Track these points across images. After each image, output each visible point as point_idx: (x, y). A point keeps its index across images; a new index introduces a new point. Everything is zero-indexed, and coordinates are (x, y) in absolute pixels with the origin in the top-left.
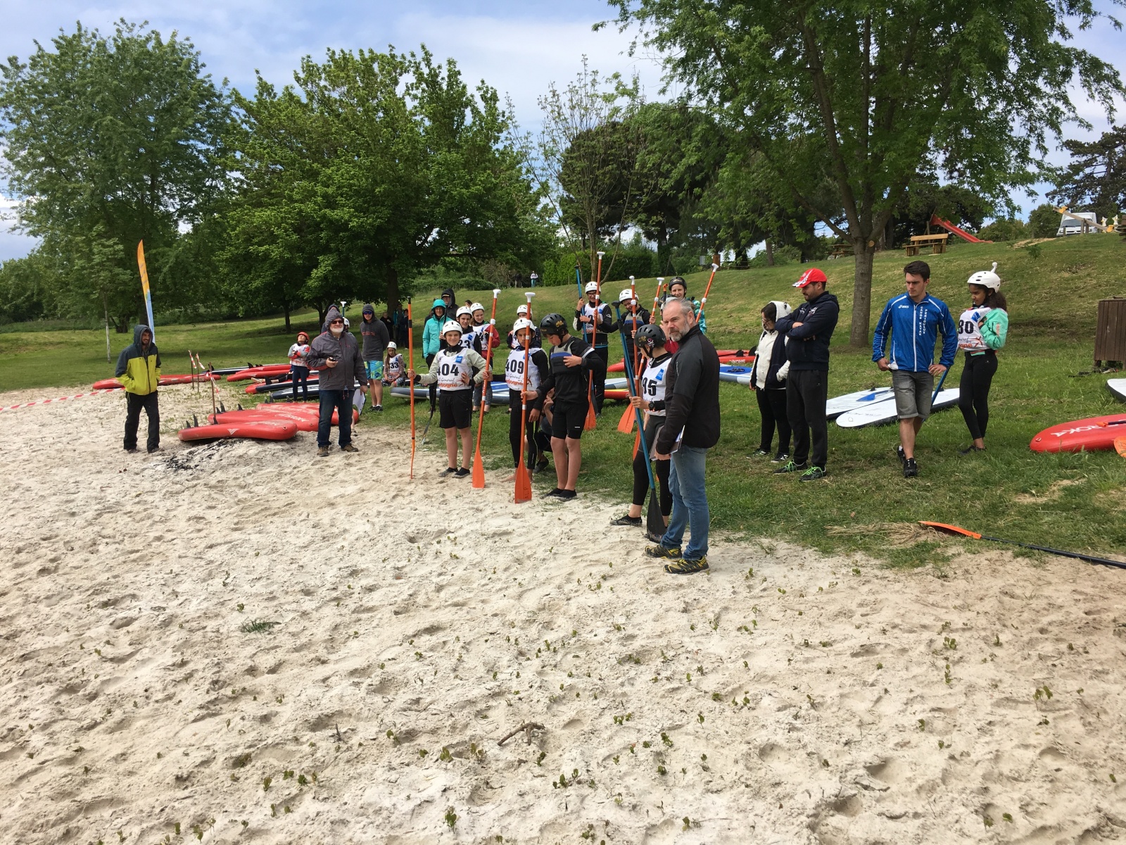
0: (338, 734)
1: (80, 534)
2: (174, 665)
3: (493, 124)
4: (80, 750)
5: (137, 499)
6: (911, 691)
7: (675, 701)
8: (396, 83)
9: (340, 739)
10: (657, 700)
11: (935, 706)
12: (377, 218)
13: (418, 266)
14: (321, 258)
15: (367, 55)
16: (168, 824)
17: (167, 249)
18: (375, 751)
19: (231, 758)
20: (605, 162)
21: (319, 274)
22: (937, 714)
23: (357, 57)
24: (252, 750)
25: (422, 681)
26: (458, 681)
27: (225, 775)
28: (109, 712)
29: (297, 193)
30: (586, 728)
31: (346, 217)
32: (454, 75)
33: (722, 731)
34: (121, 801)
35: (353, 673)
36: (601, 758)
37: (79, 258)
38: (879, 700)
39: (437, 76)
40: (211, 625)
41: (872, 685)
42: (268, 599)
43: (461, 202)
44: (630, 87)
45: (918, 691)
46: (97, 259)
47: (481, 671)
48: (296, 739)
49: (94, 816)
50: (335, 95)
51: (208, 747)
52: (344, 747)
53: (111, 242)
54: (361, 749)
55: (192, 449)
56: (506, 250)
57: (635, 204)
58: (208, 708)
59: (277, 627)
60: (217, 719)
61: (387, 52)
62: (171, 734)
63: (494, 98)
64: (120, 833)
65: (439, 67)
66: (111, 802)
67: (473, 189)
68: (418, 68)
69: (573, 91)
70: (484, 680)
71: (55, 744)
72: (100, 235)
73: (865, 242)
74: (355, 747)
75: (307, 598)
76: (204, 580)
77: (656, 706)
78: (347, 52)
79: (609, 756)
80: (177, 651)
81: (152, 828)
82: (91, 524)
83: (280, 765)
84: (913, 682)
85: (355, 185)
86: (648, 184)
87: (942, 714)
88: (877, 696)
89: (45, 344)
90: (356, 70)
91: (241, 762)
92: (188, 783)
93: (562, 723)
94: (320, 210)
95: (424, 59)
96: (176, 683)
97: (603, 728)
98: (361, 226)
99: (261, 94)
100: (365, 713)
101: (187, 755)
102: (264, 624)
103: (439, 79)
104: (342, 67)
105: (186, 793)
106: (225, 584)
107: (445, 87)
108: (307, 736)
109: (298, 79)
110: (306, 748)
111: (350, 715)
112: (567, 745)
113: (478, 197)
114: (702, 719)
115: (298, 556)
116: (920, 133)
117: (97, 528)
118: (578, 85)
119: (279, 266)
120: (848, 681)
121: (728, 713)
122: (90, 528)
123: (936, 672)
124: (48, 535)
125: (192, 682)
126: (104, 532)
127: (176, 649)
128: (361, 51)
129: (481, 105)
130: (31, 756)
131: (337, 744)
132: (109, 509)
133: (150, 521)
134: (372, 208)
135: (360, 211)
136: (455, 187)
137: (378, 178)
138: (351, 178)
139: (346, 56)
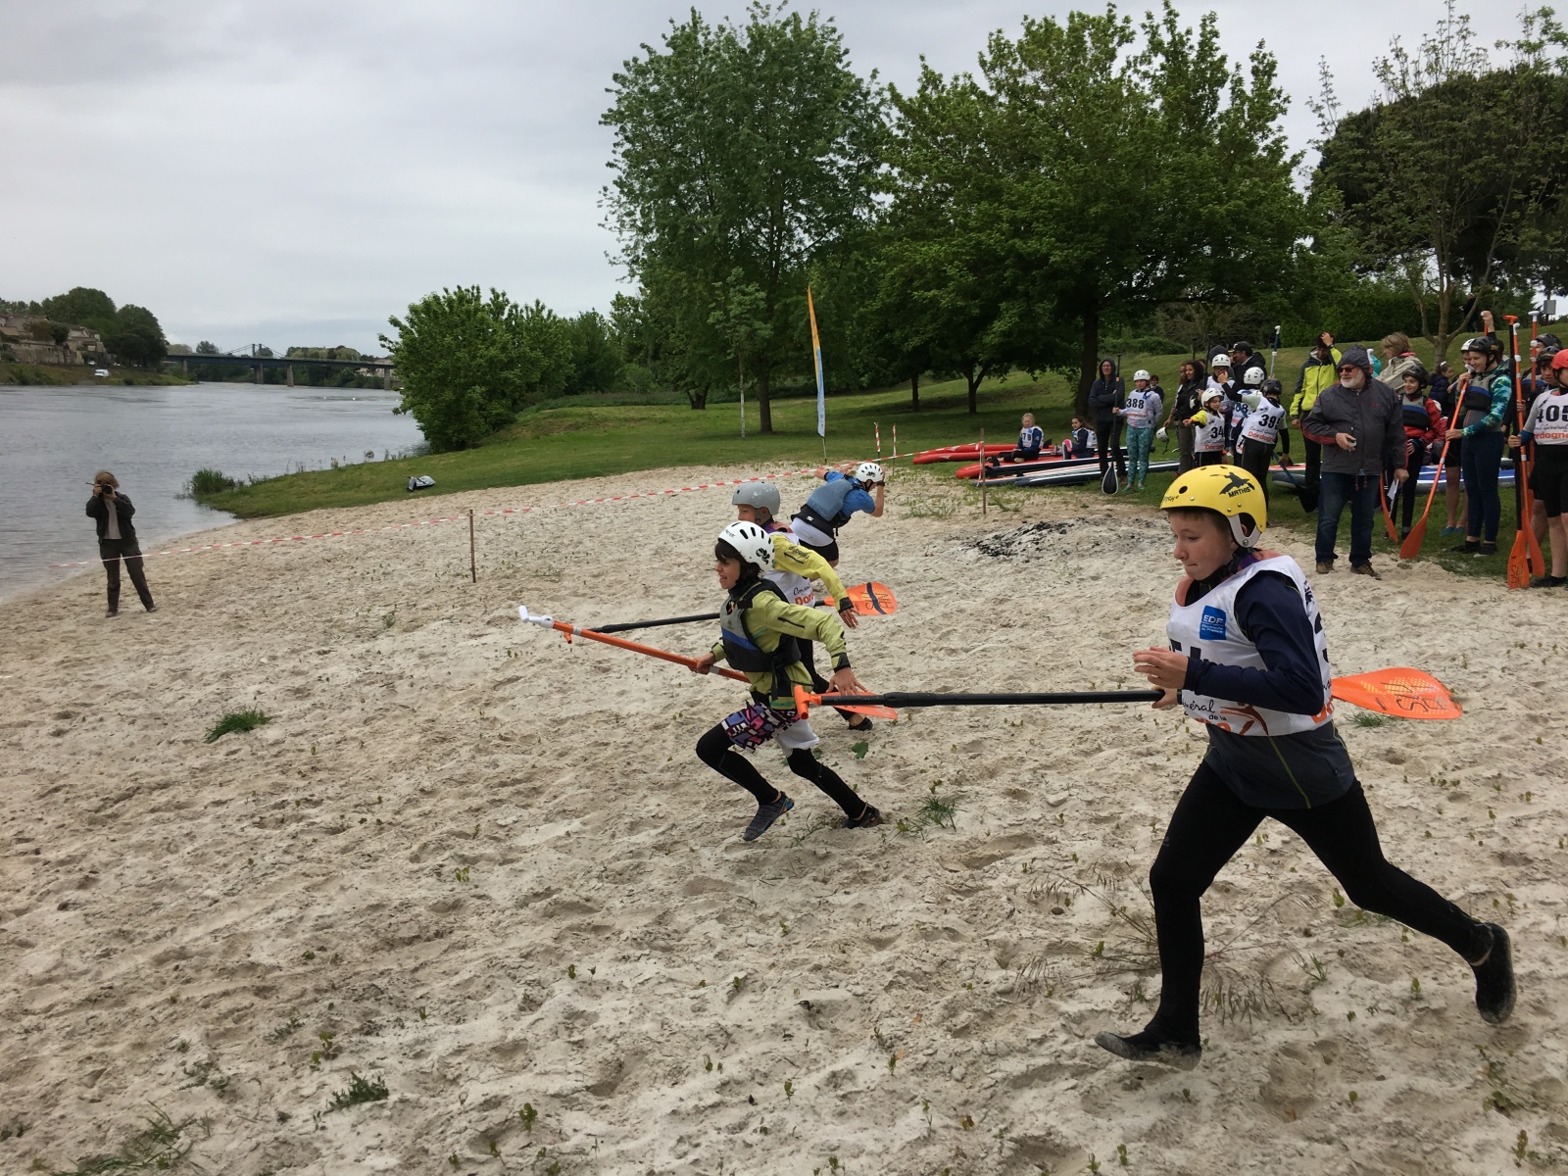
8: (1113, 57)
15: (1077, 21)
23: (1064, 25)
32: (1208, 39)
39: (1183, 44)
43: (1210, 223)
46: (734, 310)
50: (1028, 80)
53: (751, 289)
61: (1103, 14)
67: (1230, 204)
68: (1154, 32)
72: (738, 281)
78: (1050, 18)
85: (1057, 205)
90: (1061, 44)
94: (1007, 240)
95: (1166, 22)
98: (1065, 261)
99: (924, 88)
104: (1041, 39)
109: (983, 63)
118: (1437, 38)
128: (1069, 16)
129: (1248, 81)
134: (1078, 236)
135: (1062, 241)
136: (1203, 203)
137: (1090, 194)
138: (1053, 195)
139: (1049, 25)
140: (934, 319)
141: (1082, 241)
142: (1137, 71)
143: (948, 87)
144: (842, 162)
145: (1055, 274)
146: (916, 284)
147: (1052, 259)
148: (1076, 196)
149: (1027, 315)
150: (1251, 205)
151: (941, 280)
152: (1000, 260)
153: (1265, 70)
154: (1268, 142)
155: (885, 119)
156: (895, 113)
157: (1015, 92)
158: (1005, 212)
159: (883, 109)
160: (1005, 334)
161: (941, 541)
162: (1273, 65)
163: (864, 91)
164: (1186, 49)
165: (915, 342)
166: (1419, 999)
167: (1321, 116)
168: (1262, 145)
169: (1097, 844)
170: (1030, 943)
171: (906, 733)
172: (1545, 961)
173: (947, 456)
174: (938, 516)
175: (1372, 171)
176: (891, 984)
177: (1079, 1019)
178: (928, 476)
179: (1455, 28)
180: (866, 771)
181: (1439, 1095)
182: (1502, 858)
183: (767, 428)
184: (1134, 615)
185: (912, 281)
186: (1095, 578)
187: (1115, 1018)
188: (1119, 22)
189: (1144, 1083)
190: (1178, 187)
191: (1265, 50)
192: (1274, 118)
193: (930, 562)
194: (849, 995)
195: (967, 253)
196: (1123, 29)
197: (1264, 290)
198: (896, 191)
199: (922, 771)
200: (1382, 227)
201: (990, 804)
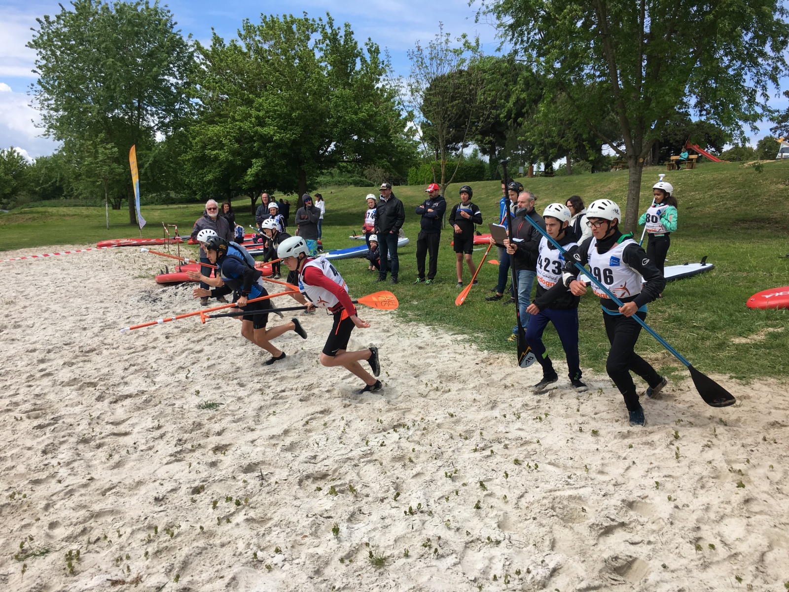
0: (262, 475)
1: (90, 342)
2: (153, 428)
3: (375, 70)
4: (92, 479)
5: (128, 320)
6: (651, 463)
7: (489, 464)
8: (309, 39)
9: (263, 479)
10: (476, 463)
11: (667, 474)
12: (293, 134)
13: (321, 168)
14: (254, 161)
15: (289, 19)
16: (150, 527)
17: (148, 152)
18: (286, 487)
19: (191, 488)
20: (453, 98)
21: (253, 172)
22: (668, 479)
23: (282, 20)
24: (204, 483)
25: (318, 444)
26: (342, 445)
27: (187, 499)
28: (111, 456)
29: (238, 115)
30: (428, 478)
31: (272, 133)
32: (349, 34)
33: (519, 484)
34: (118, 512)
35: (273, 437)
36: (437, 498)
37: (89, 157)
38: (628, 468)
39: (337, 35)
40: (178, 403)
41: (625, 459)
42: (215, 388)
43: (352, 124)
44: (473, 44)
45: (655, 464)
46: (101, 157)
47: (357, 439)
48: (234, 478)
49: (101, 520)
50: (266, 47)
51: (176, 481)
52: (265, 484)
53: (109, 146)
54: (277, 485)
55: (165, 288)
56: (382, 158)
57: (474, 128)
58: (176, 456)
59: (221, 407)
60: (183, 463)
61: (302, 17)
62: (152, 471)
63: (377, 51)
64: (118, 532)
65: (339, 29)
66: (112, 512)
67: (360, 115)
68: (324, 29)
69: (433, 47)
70: (360, 445)
71: (75, 475)
72: (102, 141)
73: (636, 159)
74: (273, 484)
75: (242, 388)
76: (173, 375)
77: (475, 466)
78: (275, 16)
79: (442, 497)
80: (156, 419)
81: (139, 529)
82: (97, 336)
83: (224, 493)
84: (653, 458)
85: (278, 111)
86: (484, 114)
87: (672, 479)
88: (627, 466)
89: (64, 215)
90: (281, 29)
91: (197, 490)
92: (162, 502)
93: (412, 475)
94: (254, 127)
95: (328, 23)
96: (155, 439)
97: (439, 478)
98: (281, 139)
99: (215, 45)
100: (280, 463)
101: (162, 485)
102: (213, 404)
103: (338, 37)
104: (271, 27)
105: (162, 508)
106: (187, 378)
107: (342, 42)
108: (242, 476)
109: (240, 35)
110: (241, 484)
111: (270, 464)
112: (414, 488)
113: (364, 121)
114: (507, 475)
115: (236, 361)
116: (680, 82)
117: (101, 338)
118: (436, 43)
119: (225, 165)
120: (608, 455)
121: (525, 472)
122: (96, 338)
123: (669, 452)
124: (68, 342)
125: (165, 439)
126: (106, 341)
127: (154, 418)
128: (285, 16)
129: (367, 56)
130: (60, 482)
131: (261, 482)
132: (109, 327)
133: (137, 335)
135: (281, 129)
136: (348, 114)
138: (276, 105)
139: (274, 19)
143: (226, 46)
146: (208, 147)
147: (275, 138)
149: (266, 166)
151: (221, 146)
153: (375, 51)
155: (195, 59)
156: (201, 56)
159: (195, 54)
163: (185, 44)
179: (444, 39)
192: (381, 75)
195: (234, 132)
196: (312, 25)
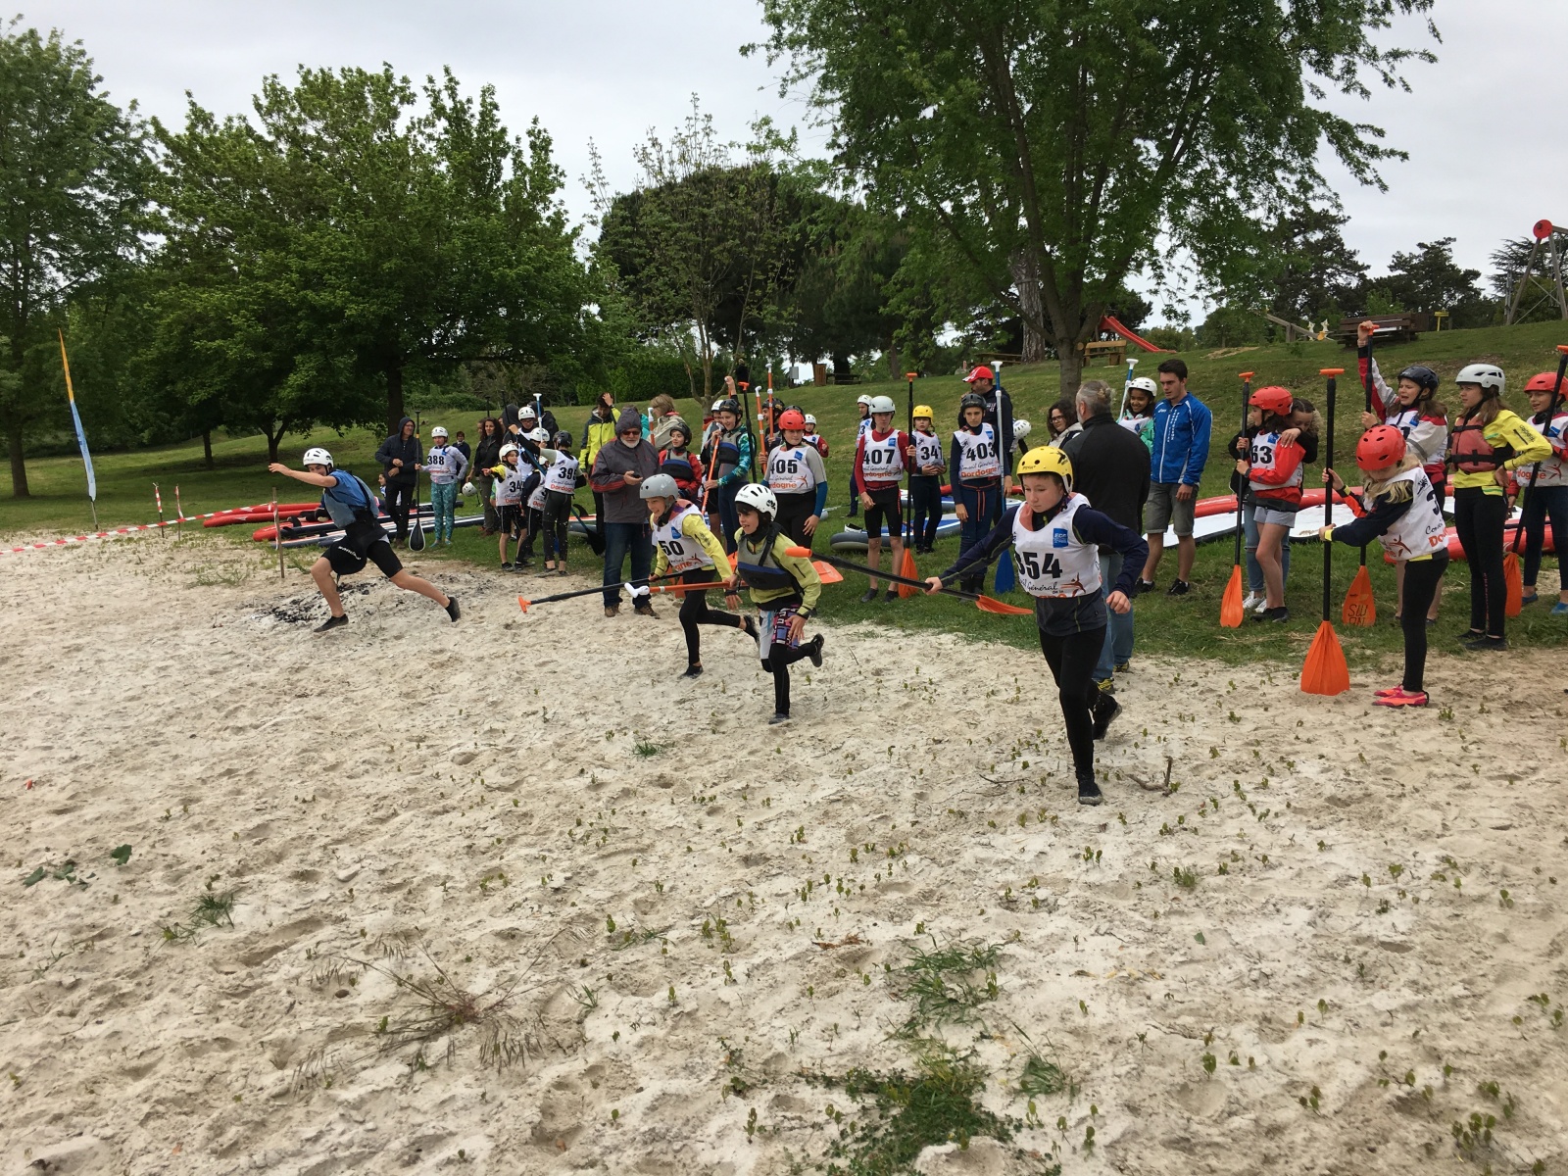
3: (543, 179)
8: (395, 114)
15: (353, 76)
21: (299, 382)
29: (260, 267)
32: (488, 110)
39: (464, 111)
43: (502, 286)
50: (311, 129)
61: (380, 71)
65: (469, 101)
67: (520, 269)
68: (437, 98)
73: (1072, 344)
78: (326, 71)
85: (349, 258)
90: (341, 97)
94: (297, 291)
95: (447, 88)
99: (192, 128)
104: (318, 91)
109: (258, 107)
118: (685, 133)
128: (344, 70)
129: (527, 155)
134: (374, 291)
135: (358, 295)
136: (494, 265)
137: (382, 249)
138: (344, 248)
139: (326, 77)
140: (222, 370)
141: (377, 297)
142: (422, 133)
143: (222, 127)
144: (101, 197)
145: (352, 328)
146: (198, 332)
147: (348, 313)
148: (368, 250)
149: (326, 369)
150: (539, 270)
151: (227, 331)
152: (294, 311)
153: (542, 146)
154: (550, 213)
155: (150, 154)
156: (162, 148)
157: (296, 140)
158: (293, 262)
159: (146, 143)
160: (305, 388)
161: (231, 610)
162: (548, 142)
163: (123, 121)
164: (467, 117)
165: (201, 395)
166: (675, 1005)
167: (593, 193)
168: (544, 215)
169: (387, 914)
170: (310, 1034)
171: (182, 826)
172: (776, 947)
173: (243, 517)
174: (230, 583)
175: (640, 247)
176: (148, 1116)
177: (358, 1105)
178: (220, 540)
179: (700, 125)
180: (129, 877)
181: (688, 1093)
182: (747, 861)
183: (22, 492)
184: (435, 672)
185: (193, 329)
186: (398, 638)
187: (395, 1094)
188: (397, 82)
189: (422, 1154)
190: (469, 249)
191: (540, 127)
192: (553, 191)
193: (218, 634)
194: (96, 1140)
195: (255, 303)
196: (402, 89)
197: (556, 351)
198: (167, 232)
199: (198, 867)
200: (651, 299)
201: (275, 891)
